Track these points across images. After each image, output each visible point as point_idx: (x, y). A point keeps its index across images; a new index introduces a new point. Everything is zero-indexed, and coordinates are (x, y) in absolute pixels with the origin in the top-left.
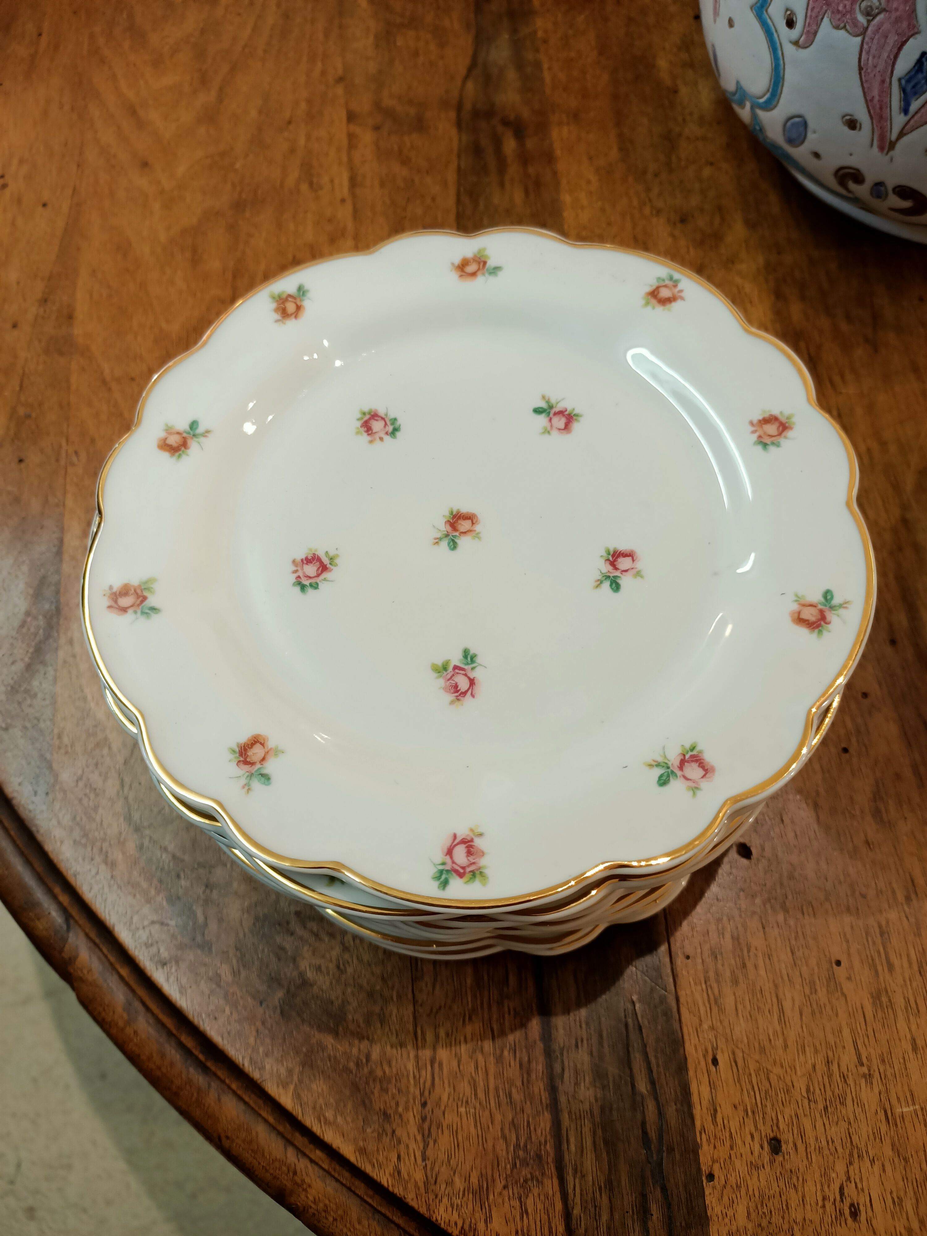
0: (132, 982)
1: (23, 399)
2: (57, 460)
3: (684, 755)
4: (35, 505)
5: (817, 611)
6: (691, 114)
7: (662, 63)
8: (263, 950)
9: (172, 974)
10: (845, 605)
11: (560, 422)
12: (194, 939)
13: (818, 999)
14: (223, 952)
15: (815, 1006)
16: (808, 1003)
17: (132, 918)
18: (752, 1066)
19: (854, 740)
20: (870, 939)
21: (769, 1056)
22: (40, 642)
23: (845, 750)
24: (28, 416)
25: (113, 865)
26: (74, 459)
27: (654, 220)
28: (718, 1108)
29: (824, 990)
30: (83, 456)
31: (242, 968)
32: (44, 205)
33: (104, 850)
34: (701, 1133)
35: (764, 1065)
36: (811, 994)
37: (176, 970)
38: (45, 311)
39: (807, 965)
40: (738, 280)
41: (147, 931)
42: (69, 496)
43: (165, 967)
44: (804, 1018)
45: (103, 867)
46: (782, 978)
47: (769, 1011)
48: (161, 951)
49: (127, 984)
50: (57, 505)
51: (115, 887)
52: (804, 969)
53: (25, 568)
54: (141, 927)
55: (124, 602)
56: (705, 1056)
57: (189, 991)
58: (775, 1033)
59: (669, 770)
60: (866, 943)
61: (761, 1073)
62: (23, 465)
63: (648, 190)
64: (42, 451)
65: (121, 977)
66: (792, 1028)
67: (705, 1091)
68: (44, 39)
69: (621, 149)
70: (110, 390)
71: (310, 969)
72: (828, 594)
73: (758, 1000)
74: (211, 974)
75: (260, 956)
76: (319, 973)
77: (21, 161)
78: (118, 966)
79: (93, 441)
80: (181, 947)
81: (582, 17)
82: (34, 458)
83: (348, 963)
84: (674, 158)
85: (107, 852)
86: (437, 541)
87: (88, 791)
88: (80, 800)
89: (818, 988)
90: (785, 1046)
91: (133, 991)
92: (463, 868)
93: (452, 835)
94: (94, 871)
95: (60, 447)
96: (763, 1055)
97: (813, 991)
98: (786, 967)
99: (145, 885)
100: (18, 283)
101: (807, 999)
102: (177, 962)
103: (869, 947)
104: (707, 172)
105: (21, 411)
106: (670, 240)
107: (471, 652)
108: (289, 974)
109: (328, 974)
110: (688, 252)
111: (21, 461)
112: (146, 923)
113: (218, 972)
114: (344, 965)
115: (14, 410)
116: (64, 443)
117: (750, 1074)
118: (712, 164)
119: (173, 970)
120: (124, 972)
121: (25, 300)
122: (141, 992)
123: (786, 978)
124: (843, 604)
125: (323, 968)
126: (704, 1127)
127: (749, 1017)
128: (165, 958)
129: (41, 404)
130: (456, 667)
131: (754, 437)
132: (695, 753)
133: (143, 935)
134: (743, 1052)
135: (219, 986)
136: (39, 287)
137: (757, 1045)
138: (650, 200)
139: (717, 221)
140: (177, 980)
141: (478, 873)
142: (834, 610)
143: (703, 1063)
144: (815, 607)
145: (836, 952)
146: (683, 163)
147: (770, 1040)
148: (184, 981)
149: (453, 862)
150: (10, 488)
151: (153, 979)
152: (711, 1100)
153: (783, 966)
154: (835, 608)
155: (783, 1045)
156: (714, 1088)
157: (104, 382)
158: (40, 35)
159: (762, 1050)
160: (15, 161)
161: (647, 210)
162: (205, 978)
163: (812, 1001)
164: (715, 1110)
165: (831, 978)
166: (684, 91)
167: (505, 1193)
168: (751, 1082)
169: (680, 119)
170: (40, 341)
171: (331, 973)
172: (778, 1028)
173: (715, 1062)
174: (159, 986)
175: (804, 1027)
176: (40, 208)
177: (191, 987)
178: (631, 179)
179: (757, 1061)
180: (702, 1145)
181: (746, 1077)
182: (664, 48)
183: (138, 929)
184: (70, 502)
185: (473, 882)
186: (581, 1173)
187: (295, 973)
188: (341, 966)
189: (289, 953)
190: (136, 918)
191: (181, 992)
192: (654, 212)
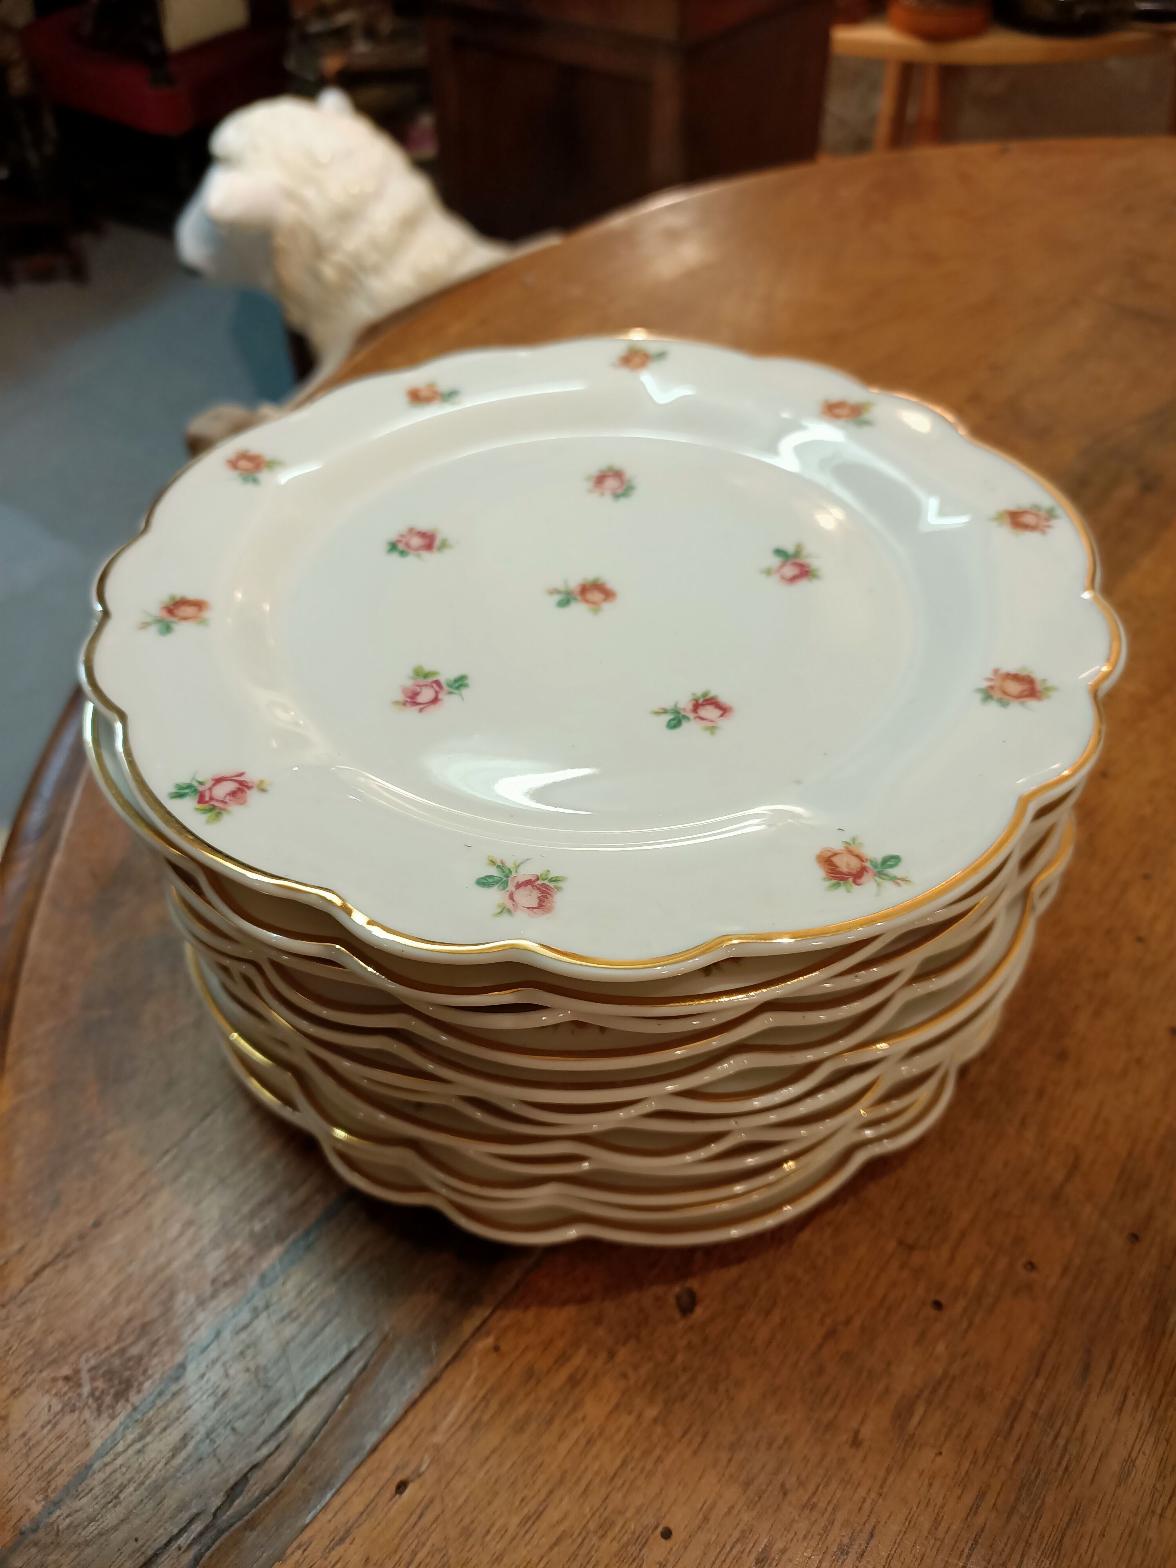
3: (538, 879)
5: (860, 865)
10: (898, 881)
11: (790, 571)
13: (597, 1546)
15: (584, 1551)
16: (580, 1540)
18: (435, 1538)
19: (962, 1303)
20: (738, 1547)
21: (468, 1548)
23: (938, 1305)
28: (348, 1541)
29: (615, 1546)
34: (299, 1547)
35: (450, 1551)
36: (595, 1532)
39: (625, 1497)
44: (556, 1549)
46: (579, 1479)
47: (523, 1500)
52: (617, 1498)
55: (243, 464)
56: (397, 1469)
58: (504, 1530)
59: (505, 879)
60: (728, 1548)
61: (438, 1557)
66: (529, 1547)
67: (358, 1505)
72: (893, 860)
73: (524, 1473)
86: (554, 591)
89: (610, 1535)
90: (497, 1558)
92: (211, 799)
93: (242, 771)
96: (461, 1540)
97: (600, 1533)
98: (597, 1473)
101: (584, 1534)
103: (728, 1555)
107: (466, 682)
117: (424, 1544)
123: (583, 1484)
124: (899, 879)
126: (311, 1543)
127: (493, 1479)
130: (437, 683)
131: (985, 684)
132: (552, 885)
134: (443, 1512)
137: (467, 1521)
141: (217, 810)
142: (880, 878)
143: (386, 1475)
144: (862, 861)
145: (677, 1521)
147: (488, 1532)
149: (210, 789)
152: (350, 1523)
153: (596, 1466)
154: (884, 877)
155: (497, 1554)
156: (368, 1514)
159: (466, 1533)
163: (586, 1541)
164: (342, 1540)
165: (641, 1541)
167: (60, 1383)
168: (415, 1553)
172: (512, 1529)
173: (401, 1487)
175: (545, 1560)
179: (446, 1538)
180: (285, 1560)
181: (416, 1542)
185: (202, 814)
186: (144, 1447)
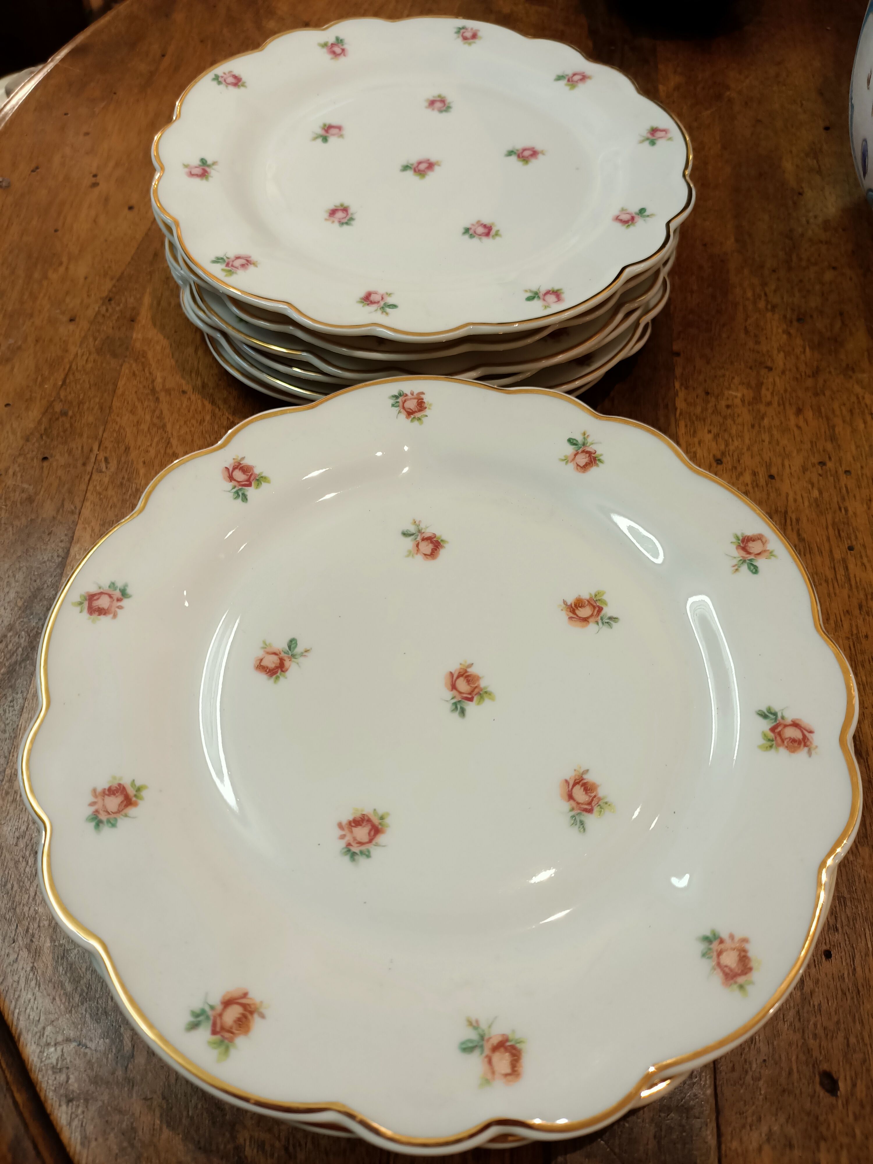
0: (27, 1115)
1: (62, 394)
2: (84, 464)
4: (49, 509)
6: (816, 217)
7: (788, 165)
8: (196, 1107)
9: (77, 1116)
12: (113, 1073)
14: (146, 1099)
17: (44, 1028)
22: (16, 663)
24: (64, 414)
25: (36, 953)
26: (103, 465)
27: (769, 315)
30: (113, 465)
31: (164, 1126)
32: (131, 208)
33: (31, 931)
37: (83, 1112)
38: (107, 310)
40: (858, 389)
41: (59, 1048)
42: (87, 504)
43: (70, 1104)
45: (24, 953)
48: (70, 1082)
49: (20, 1114)
50: (73, 513)
51: (33, 983)
53: (20, 576)
54: (52, 1043)
57: (93, 1144)
62: (45, 464)
63: (764, 284)
64: (70, 452)
65: (15, 1103)
68: (167, 60)
69: (737, 240)
70: (157, 400)
71: (250, 1145)
74: (124, 1125)
75: (190, 1113)
76: (260, 1153)
77: (117, 165)
78: (14, 1089)
79: (127, 449)
80: (96, 1081)
81: (709, 112)
82: (60, 458)
83: (300, 1145)
84: (794, 258)
85: (33, 936)
87: (27, 853)
88: (17, 863)
91: (26, 1126)
94: (13, 957)
95: (91, 450)
99: (69, 987)
100: (86, 278)
102: (86, 1101)
104: (829, 276)
105: (58, 407)
106: (785, 336)
108: (222, 1147)
109: (272, 1156)
110: (804, 352)
111: (45, 459)
112: (60, 1038)
113: (134, 1125)
114: (294, 1146)
115: (51, 405)
116: (95, 448)
118: (834, 268)
119: (80, 1111)
120: (20, 1098)
121: (89, 296)
122: (35, 1129)
125: (268, 1148)
128: (73, 1091)
129: (81, 403)
133: (53, 1054)
135: (132, 1146)
136: (108, 285)
138: (766, 294)
139: (838, 325)
140: (82, 1126)
146: (804, 264)
148: (90, 1128)
150: (25, 486)
151: (52, 1117)
157: (153, 391)
158: (163, 56)
160: (111, 164)
161: (762, 304)
162: (116, 1130)
166: (809, 194)
169: (804, 220)
170: (95, 339)
171: (276, 1155)
174: (58, 1129)
176: (126, 210)
177: (96, 1139)
178: (746, 271)
182: (791, 152)
183: (48, 1044)
184: (86, 512)
187: (230, 1146)
188: (291, 1148)
189: (228, 1117)
190: (49, 1029)
191: (82, 1144)
192: (769, 307)
